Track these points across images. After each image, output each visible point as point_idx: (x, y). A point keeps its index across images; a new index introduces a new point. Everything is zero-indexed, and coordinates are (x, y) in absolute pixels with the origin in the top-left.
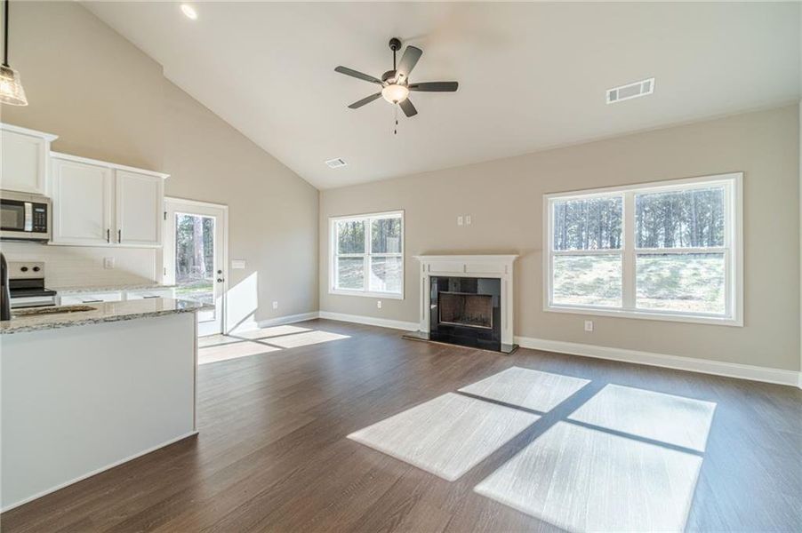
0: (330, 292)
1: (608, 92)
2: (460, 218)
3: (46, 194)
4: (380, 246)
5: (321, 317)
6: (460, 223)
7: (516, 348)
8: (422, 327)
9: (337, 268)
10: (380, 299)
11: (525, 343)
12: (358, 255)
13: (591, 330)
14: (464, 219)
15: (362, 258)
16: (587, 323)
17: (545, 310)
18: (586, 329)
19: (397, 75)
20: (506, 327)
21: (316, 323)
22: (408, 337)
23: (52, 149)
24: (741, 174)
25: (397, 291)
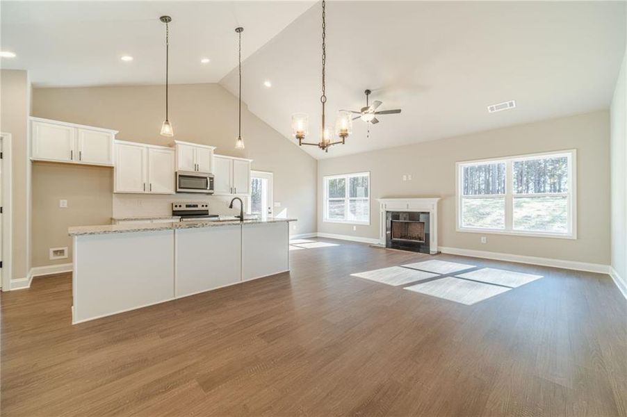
0: (324, 221)
1: (489, 108)
2: (405, 176)
3: (213, 173)
4: (354, 193)
5: (318, 236)
6: (405, 179)
7: (439, 253)
8: (381, 241)
9: (328, 206)
10: (355, 225)
11: (445, 250)
12: (341, 199)
13: (485, 242)
14: (407, 176)
15: (344, 201)
16: (482, 238)
17: (457, 230)
18: (482, 242)
19: (369, 109)
20: (433, 241)
21: (316, 238)
22: (372, 247)
23: (214, 153)
24: (575, 150)
25: (365, 220)
